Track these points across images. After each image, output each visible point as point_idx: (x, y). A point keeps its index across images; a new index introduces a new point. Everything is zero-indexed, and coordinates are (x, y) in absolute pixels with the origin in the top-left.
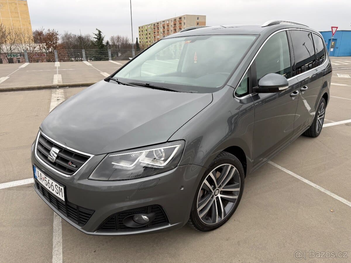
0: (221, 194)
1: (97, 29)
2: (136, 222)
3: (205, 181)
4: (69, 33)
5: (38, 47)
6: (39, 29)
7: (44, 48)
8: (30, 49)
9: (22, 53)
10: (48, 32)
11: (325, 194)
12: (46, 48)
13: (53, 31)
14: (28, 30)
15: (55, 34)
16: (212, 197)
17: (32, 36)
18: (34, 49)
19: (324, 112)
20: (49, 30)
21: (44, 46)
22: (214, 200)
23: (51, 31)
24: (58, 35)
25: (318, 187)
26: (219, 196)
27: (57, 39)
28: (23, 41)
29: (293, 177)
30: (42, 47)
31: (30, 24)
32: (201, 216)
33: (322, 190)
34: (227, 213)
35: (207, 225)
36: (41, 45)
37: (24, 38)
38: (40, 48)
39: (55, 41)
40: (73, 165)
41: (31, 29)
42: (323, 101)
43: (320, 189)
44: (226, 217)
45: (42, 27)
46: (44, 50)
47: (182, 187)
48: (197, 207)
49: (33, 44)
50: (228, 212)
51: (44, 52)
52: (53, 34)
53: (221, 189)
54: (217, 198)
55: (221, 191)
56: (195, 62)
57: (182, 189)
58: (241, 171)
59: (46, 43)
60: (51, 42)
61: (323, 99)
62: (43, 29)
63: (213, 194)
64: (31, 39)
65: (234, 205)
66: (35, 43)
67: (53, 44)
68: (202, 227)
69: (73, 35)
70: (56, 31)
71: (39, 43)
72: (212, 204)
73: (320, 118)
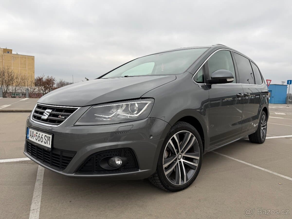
0: (183, 159)
1: (86, 78)
2: (110, 166)
3: (170, 141)
4: (63, 81)
5: (38, 89)
6: (40, 76)
7: (42, 90)
8: (31, 90)
9: (24, 93)
10: (47, 78)
11: (273, 174)
12: (43, 90)
13: (51, 78)
14: (32, 77)
15: (52, 80)
16: (176, 160)
17: (34, 81)
18: (34, 90)
19: (266, 124)
20: (48, 77)
21: (42, 88)
22: (178, 163)
23: (50, 77)
24: (54, 80)
25: (266, 170)
26: (182, 160)
27: (53, 83)
28: (26, 84)
29: (245, 164)
30: (41, 89)
31: (34, 73)
32: (166, 173)
33: (271, 172)
34: (188, 178)
35: (171, 184)
36: (40, 87)
37: (28, 81)
38: (39, 90)
39: (51, 85)
40: (62, 117)
41: (34, 76)
42: (263, 113)
43: (269, 172)
44: (188, 182)
45: (43, 75)
46: (42, 91)
47: (151, 136)
48: (163, 163)
49: (34, 87)
50: (190, 178)
51: (42, 93)
52: (51, 79)
53: (183, 155)
54: (180, 162)
55: (184, 157)
56: (162, 70)
57: (152, 137)
58: (200, 141)
59: (44, 86)
60: (49, 85)
61: (264, 112)
62: (44, 75)
63: (177, 157)
64: (33, 82)
65: (195, 172)
66: (35, 86)
67: (50, 87)
68: (167, 185)
69: (66, 82)
70: (54, 78)
71: (39, 86)
72: (176, 166)
73: (263, 128)
